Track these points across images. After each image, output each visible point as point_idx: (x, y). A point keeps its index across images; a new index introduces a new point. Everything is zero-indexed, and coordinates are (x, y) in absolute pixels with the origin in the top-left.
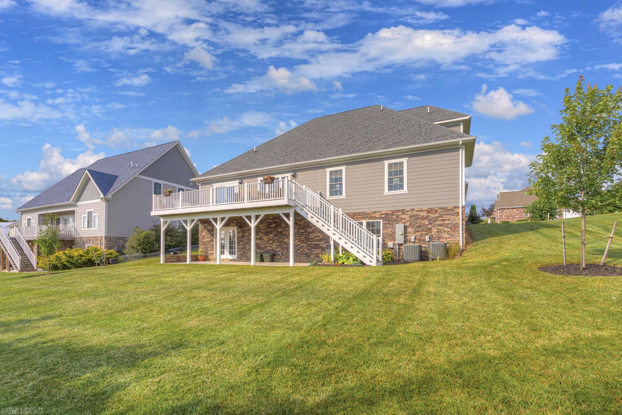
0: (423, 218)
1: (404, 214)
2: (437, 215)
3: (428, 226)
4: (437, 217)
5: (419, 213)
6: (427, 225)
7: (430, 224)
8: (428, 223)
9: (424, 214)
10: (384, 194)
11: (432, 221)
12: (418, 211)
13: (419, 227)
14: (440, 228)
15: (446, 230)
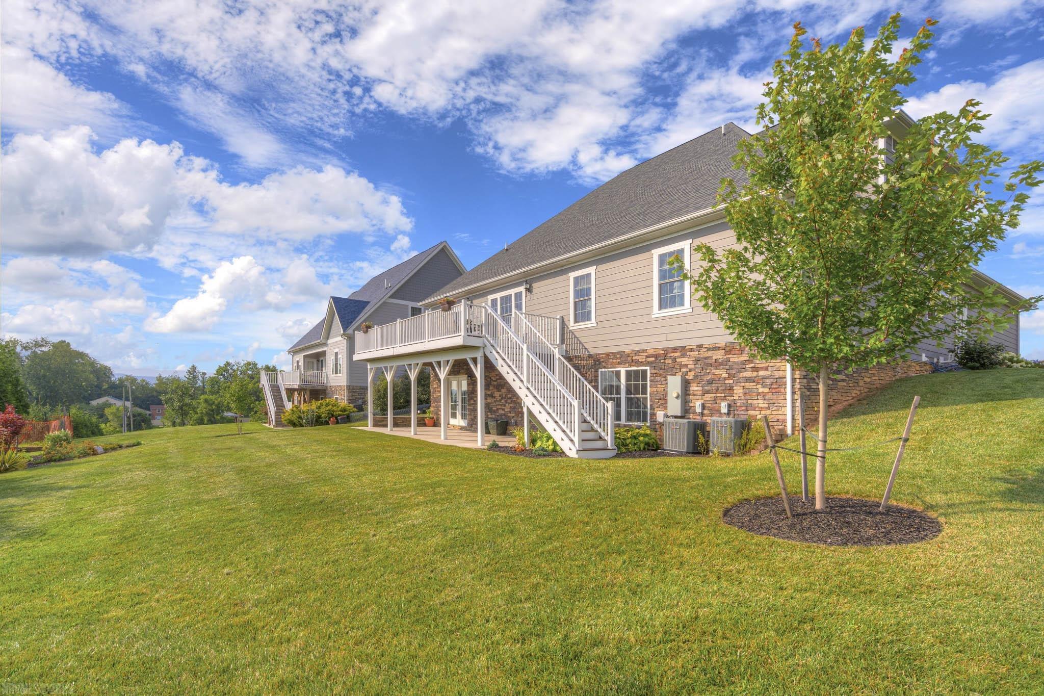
0: (718, 364)
1: (684, 355)
2: (744, 357)
3: (727, 382)
4: (744, 363)
5: (709, 354)
6: (725, 379)
7: (731, 376)
8: (726, 376)
9: (719, 355)
10: (653, 316)
11: (734, 372)
12: (708, 350)
13: (710, 382)
14: (747, 385)
15: (761, 390)
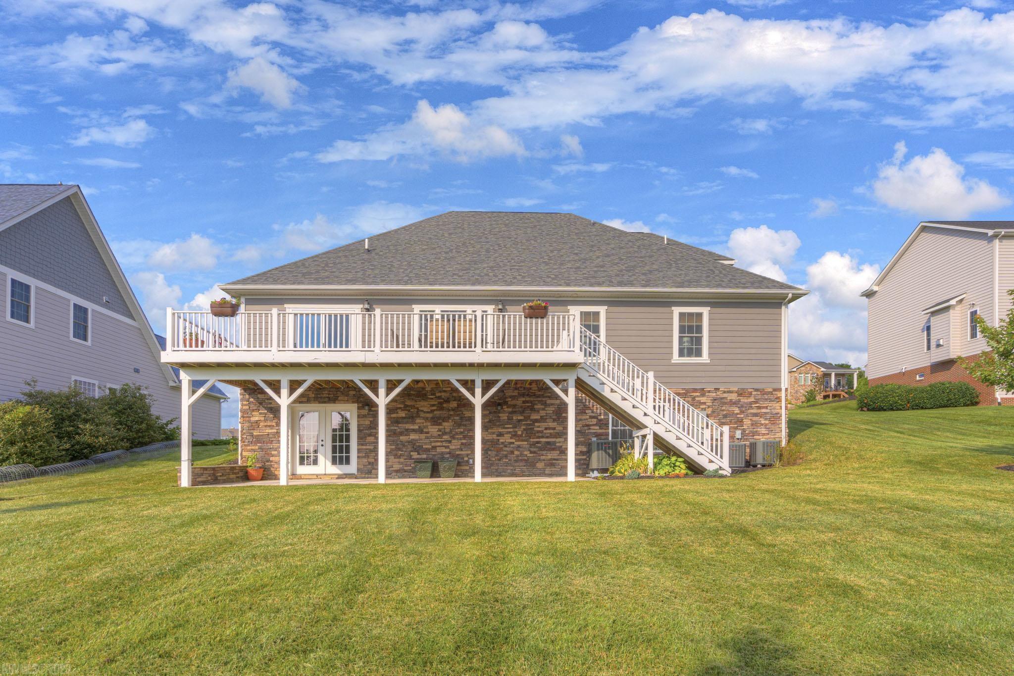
0: (732, 403)
3: (738, 416)
5: (725, 395)
6: (737, 414)
7: (742, 412)
8: (739, 412)
9: (734, 397)
11: (744, 409)
12: (724, 392)
14: (755, 419)
15: (763, 422)
